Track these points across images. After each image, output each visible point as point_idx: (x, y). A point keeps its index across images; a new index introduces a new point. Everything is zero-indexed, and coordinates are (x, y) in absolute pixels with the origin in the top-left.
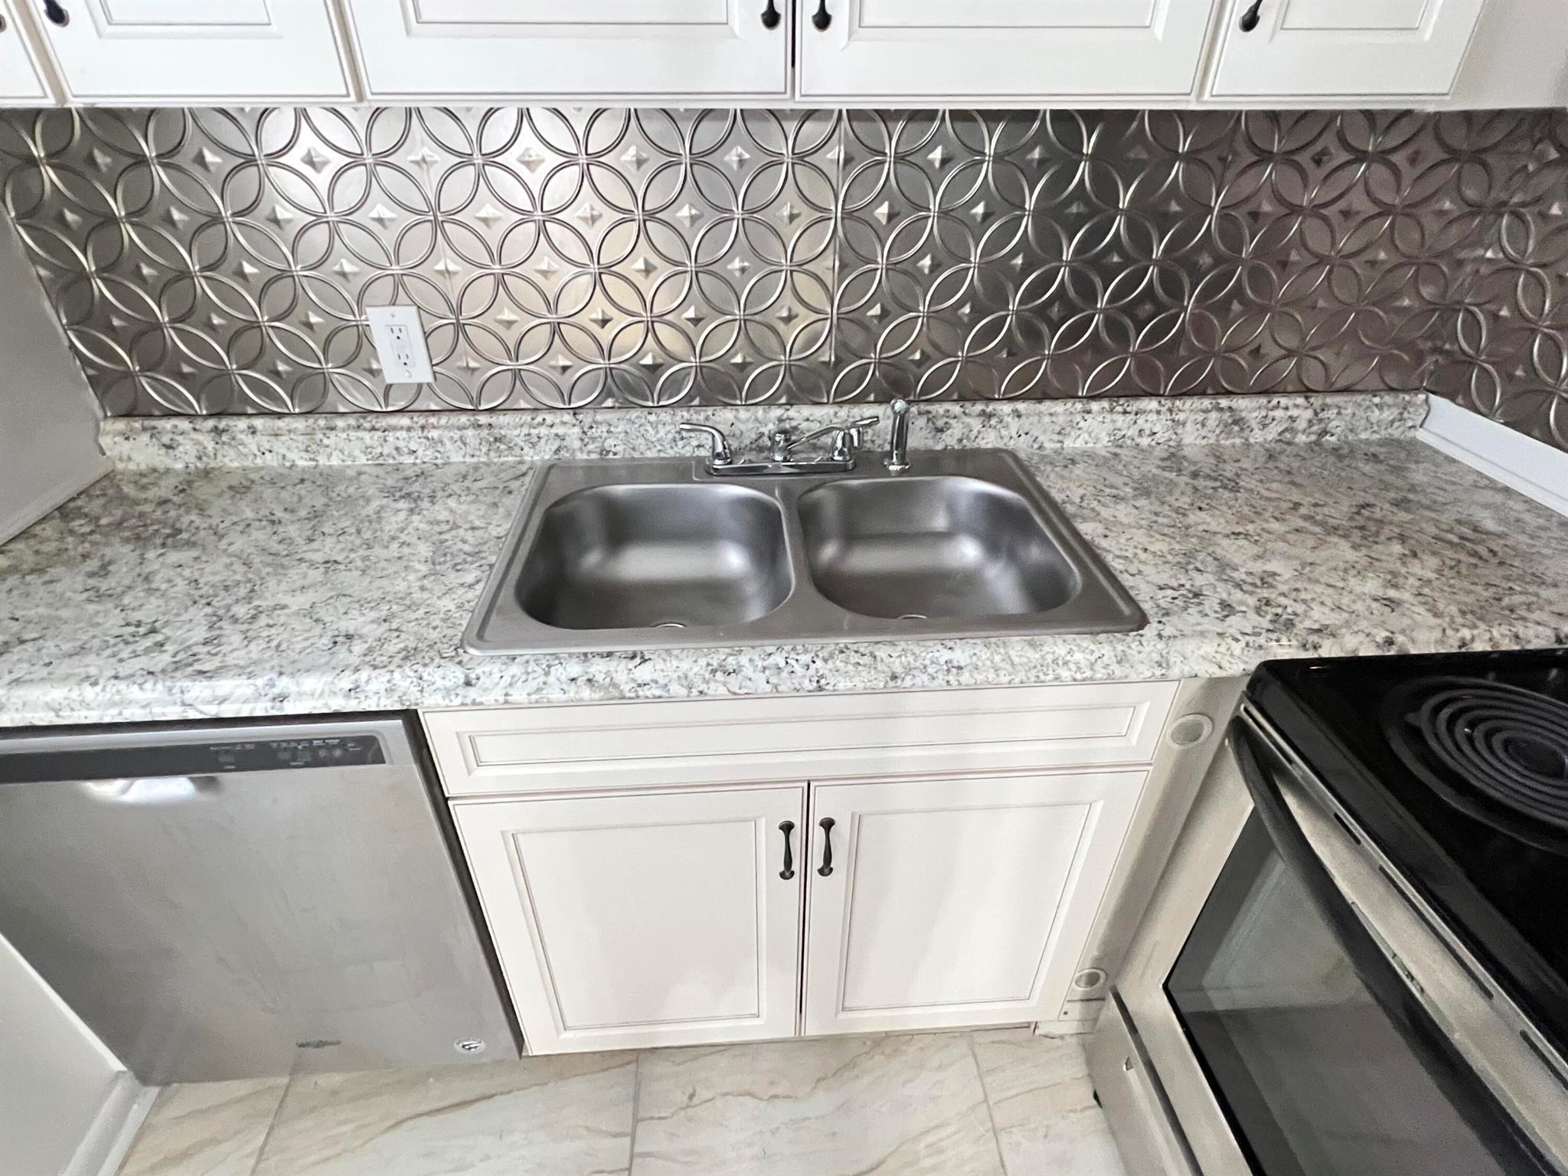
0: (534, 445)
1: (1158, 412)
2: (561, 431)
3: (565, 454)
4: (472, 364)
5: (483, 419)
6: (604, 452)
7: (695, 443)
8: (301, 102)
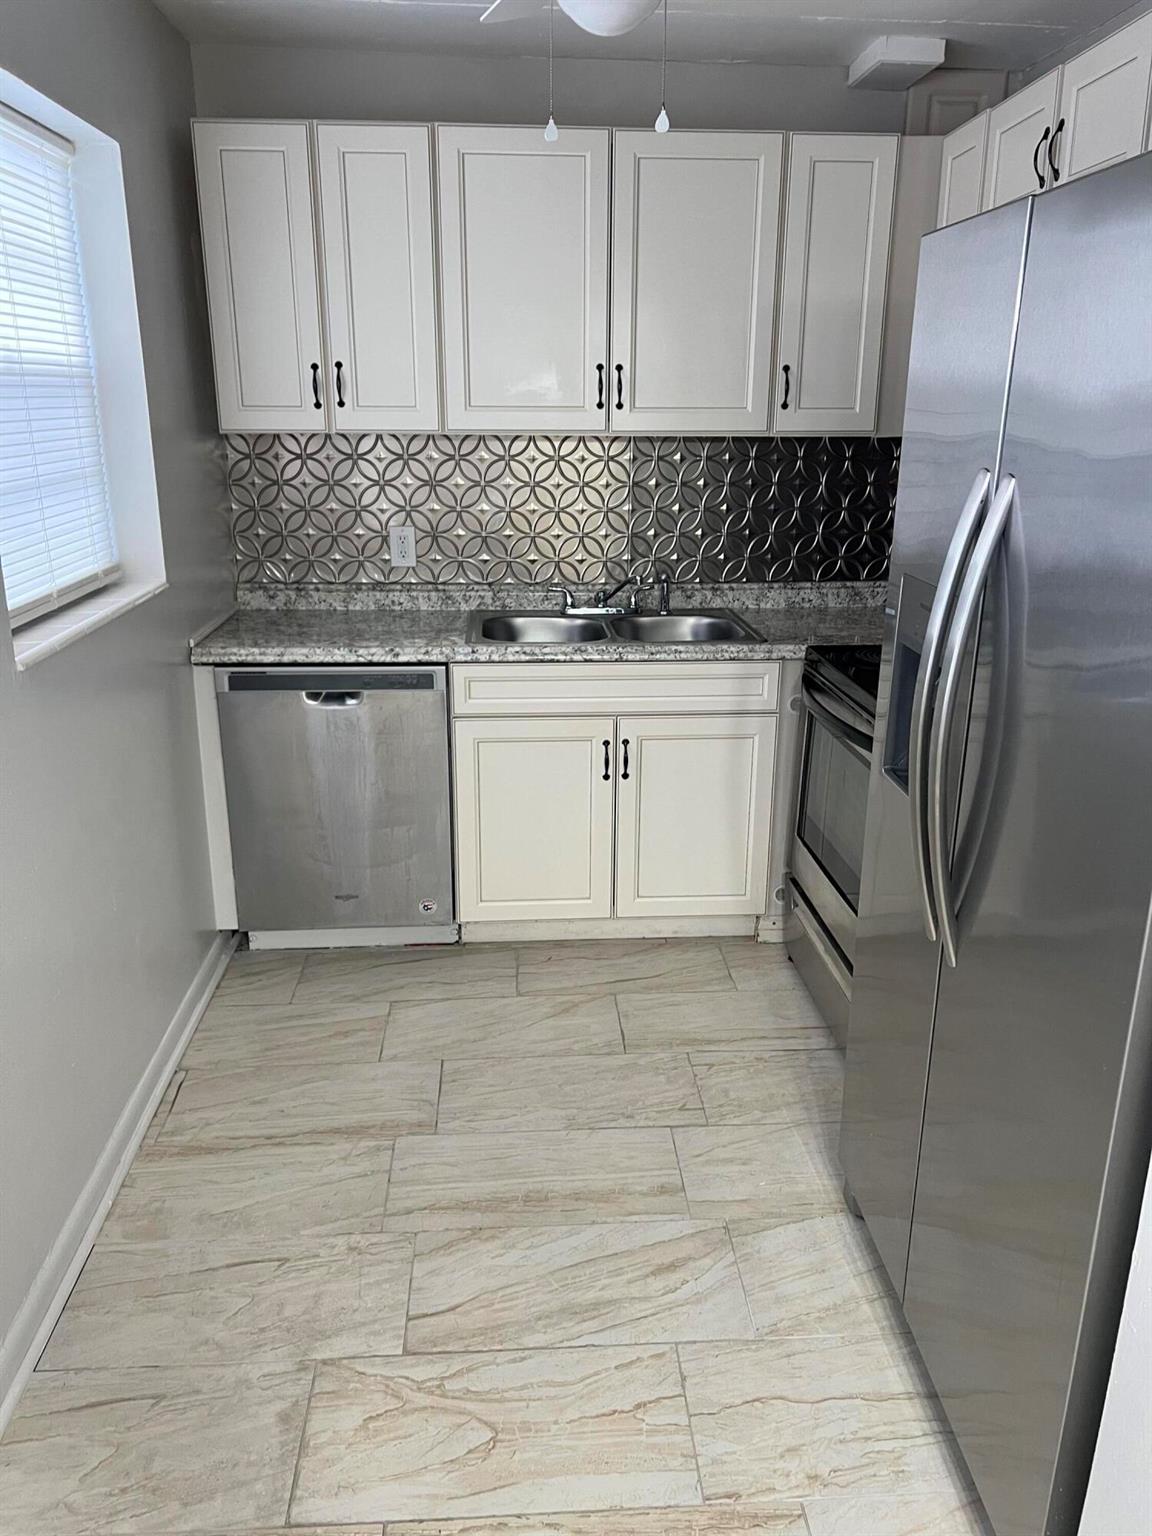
0: (467, 601)
1: (811, 589)
2: (482, 594)
3: (483, 607)
4: (438, 558)
5: (440, 587)
6: (504, 606)
7: (554, 602)
8: (379, 433)
